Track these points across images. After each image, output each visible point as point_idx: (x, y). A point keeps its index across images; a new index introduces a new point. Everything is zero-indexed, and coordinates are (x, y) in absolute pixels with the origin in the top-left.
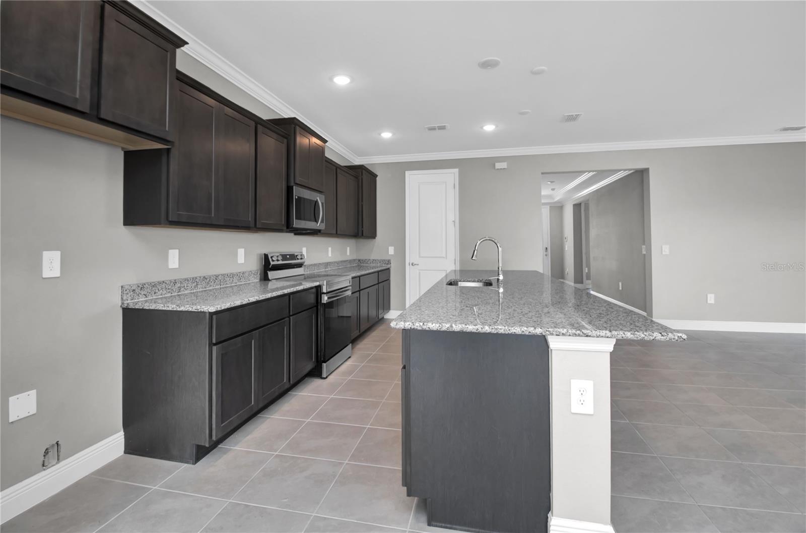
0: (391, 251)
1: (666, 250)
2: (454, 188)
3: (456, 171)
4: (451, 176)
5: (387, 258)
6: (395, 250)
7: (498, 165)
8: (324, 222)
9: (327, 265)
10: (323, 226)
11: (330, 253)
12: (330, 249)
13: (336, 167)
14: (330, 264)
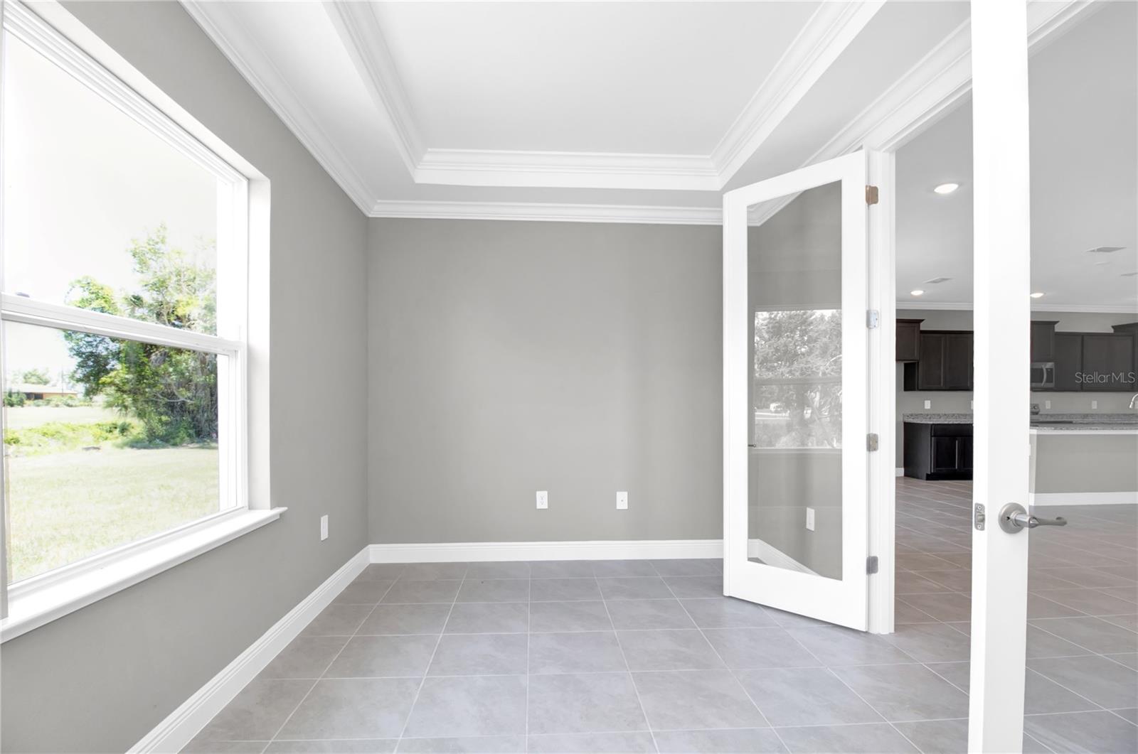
8: (1052, 382)
9: (1086, 416)
10: (1051, 385)
11: (1094, 405)
12: (1096, 402)
13: (1083, 336)
14: (1092, 415)
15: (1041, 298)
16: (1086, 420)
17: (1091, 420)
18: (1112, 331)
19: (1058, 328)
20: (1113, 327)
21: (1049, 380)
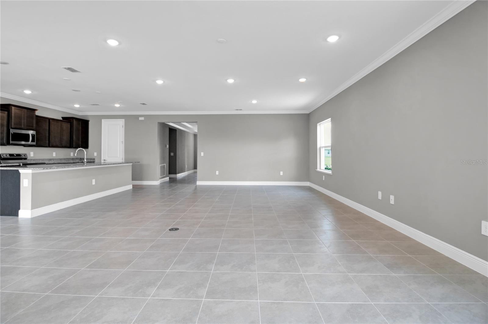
0: (95, 154)
1: (202, 154)
2: (123, 127)
3: (124, 120)
4: (122, 122)
5: (93, 157)
6: (97, 154)
7: (141, 119)
8: (34, 142)
9: (50, 160)
10: (34, 143)
11: (54, 154)
12: (55, 153)
13: (49, 119)
14: (53, 159)
15: (30, 94)
16: (51, 162)
17: (53, 161)
18: (61, 119)
19: (37, 113)
20: (62, 118)
21: (33, 141)
